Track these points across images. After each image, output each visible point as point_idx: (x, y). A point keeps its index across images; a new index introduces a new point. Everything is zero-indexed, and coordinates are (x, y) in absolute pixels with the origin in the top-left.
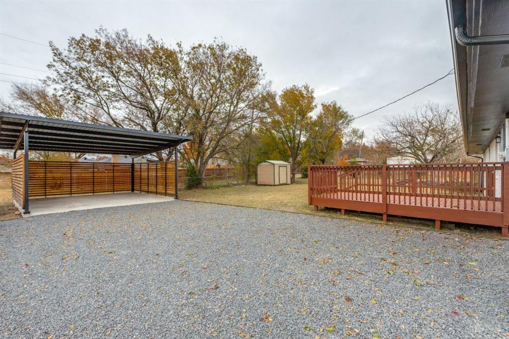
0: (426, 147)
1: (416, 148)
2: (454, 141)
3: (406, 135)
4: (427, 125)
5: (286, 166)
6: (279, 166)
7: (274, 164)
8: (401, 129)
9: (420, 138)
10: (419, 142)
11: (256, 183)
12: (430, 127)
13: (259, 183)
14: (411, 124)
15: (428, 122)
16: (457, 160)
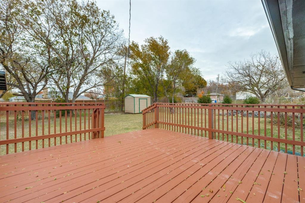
0: (260, 85)
1: (253, 85)
2: (282, 80)
3: (245, 76)
4: (261, 68)
5: (147, 99)
6: (139, 99)
7: (134, 97)
8: (241, 71)
9: (256, 78)
10: (255, 81)
11: (123, 112)
12: (263, 69)
13: (126, 112)
14: (249, 67)
15: (261, 66)
16: (286, 94)
